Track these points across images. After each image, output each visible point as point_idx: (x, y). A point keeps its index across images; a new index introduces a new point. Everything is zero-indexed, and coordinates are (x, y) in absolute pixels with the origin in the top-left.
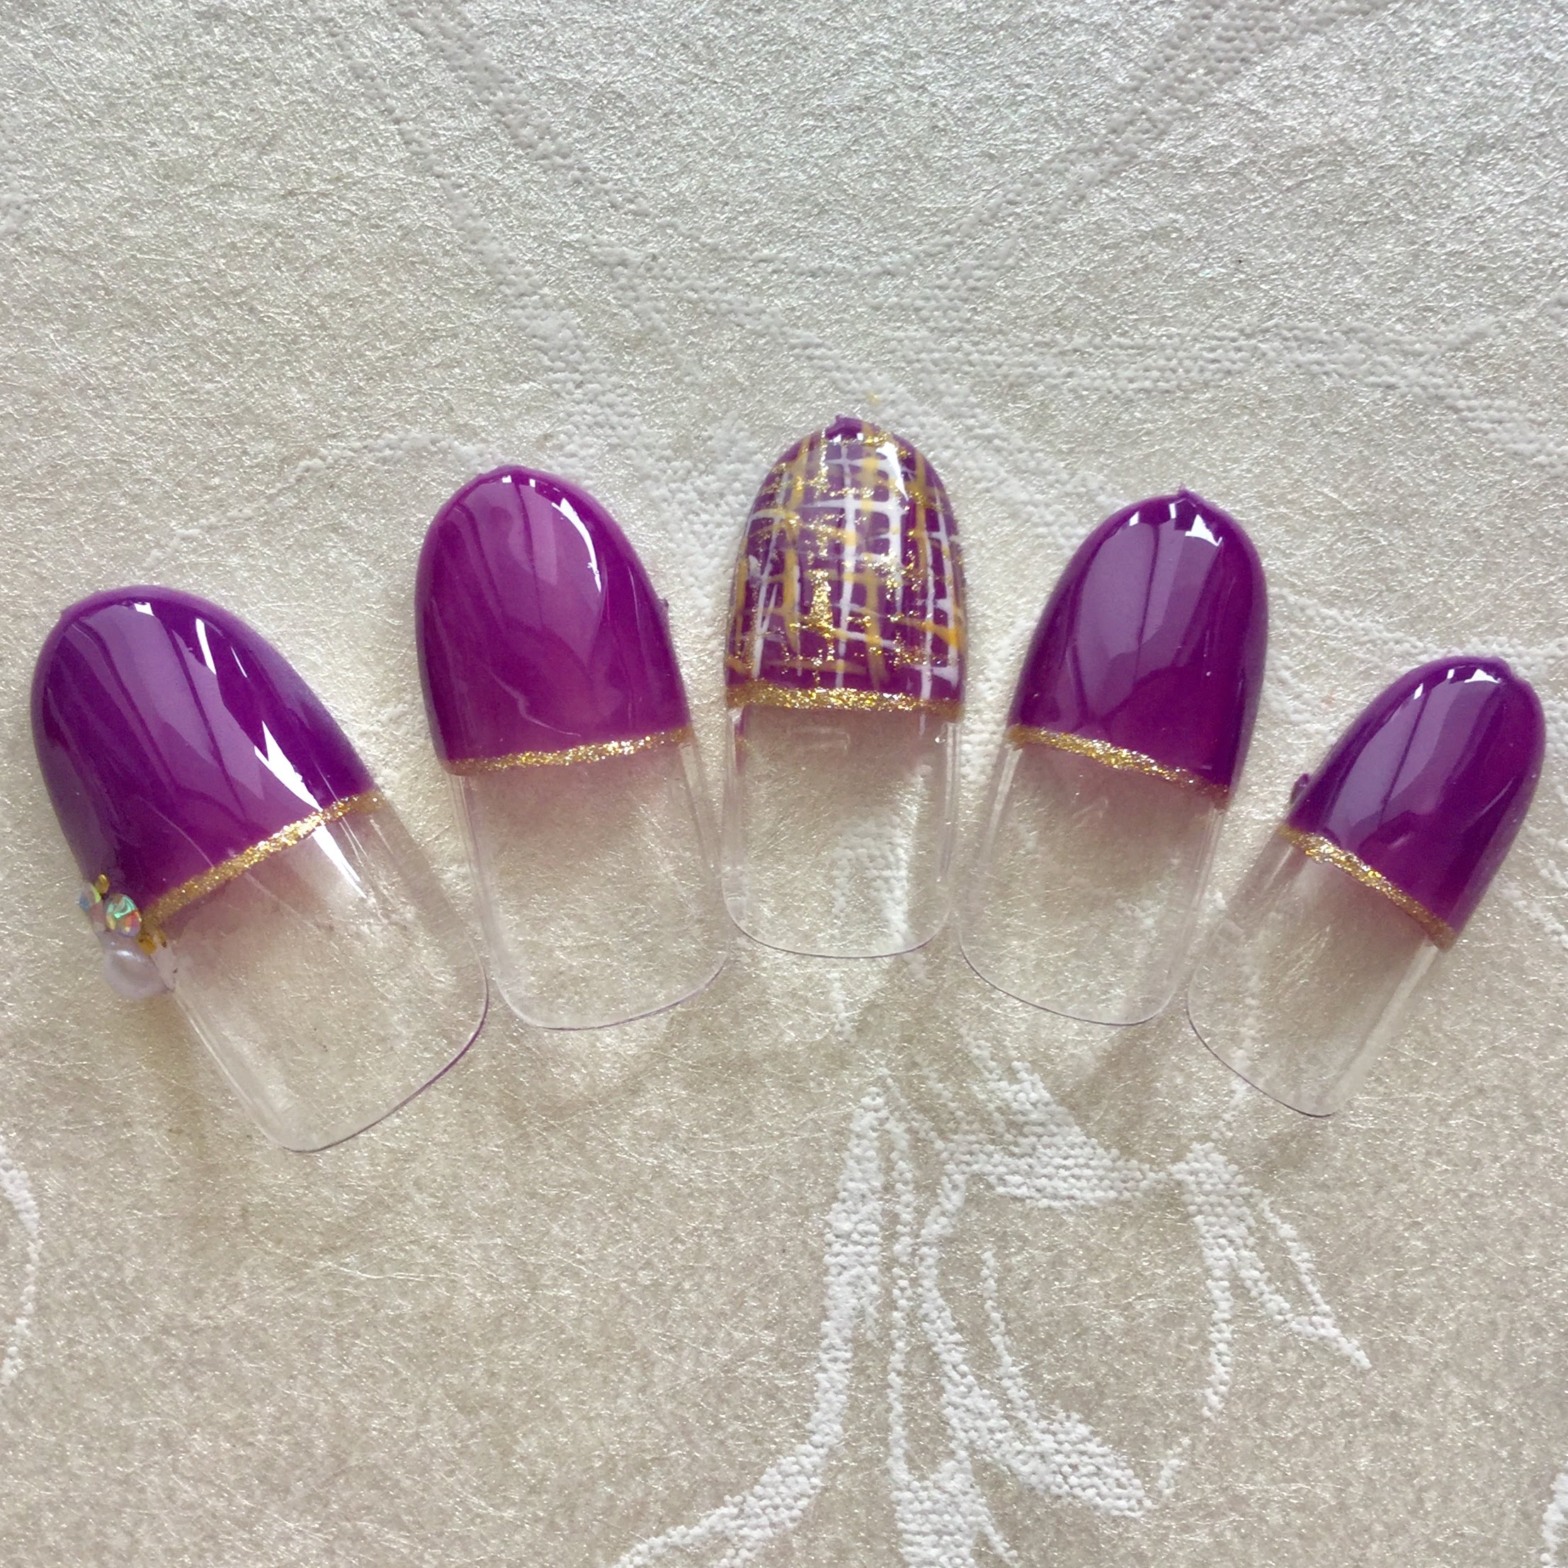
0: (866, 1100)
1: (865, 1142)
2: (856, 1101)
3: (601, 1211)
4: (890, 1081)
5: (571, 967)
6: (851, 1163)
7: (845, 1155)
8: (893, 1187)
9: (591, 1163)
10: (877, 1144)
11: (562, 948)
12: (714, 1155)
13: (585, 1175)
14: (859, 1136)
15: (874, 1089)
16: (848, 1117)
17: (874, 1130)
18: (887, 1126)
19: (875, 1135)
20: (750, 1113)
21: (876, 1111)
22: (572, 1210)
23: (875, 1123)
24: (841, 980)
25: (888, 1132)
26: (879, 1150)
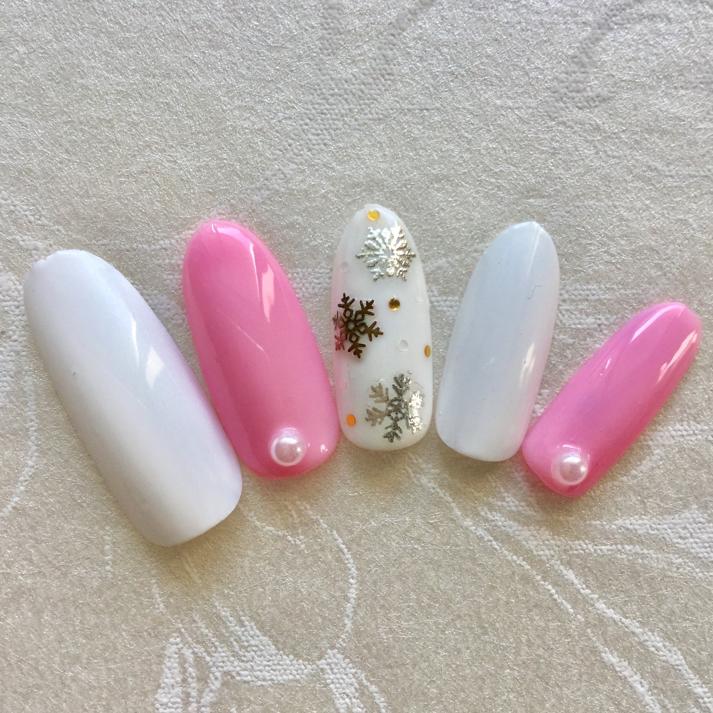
0: (172, 640)
1: (172, 660)
2: (167, 640)
3: (48, 698)
4: (183, 630)
5: (27, 583)
6: (166, 670)
7: (163, 666)
8: (187, 680)
9: (42, 676)
10: (178, 660)
11: (22, 575)
12: (101, 670)
13: (39, 681)
14: (169, 657)
15: (175, 634)
16: (163, 648)
17: (176, 653)
18: (182, 652)
19: (177, 656)
20: (116, 649)
21: (177, 644)
22: (34, 699)
23: (177, 650)
24: (157, 583)
25: (183, 654)
26: (179, 663)
